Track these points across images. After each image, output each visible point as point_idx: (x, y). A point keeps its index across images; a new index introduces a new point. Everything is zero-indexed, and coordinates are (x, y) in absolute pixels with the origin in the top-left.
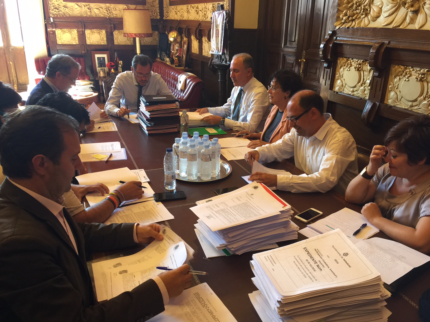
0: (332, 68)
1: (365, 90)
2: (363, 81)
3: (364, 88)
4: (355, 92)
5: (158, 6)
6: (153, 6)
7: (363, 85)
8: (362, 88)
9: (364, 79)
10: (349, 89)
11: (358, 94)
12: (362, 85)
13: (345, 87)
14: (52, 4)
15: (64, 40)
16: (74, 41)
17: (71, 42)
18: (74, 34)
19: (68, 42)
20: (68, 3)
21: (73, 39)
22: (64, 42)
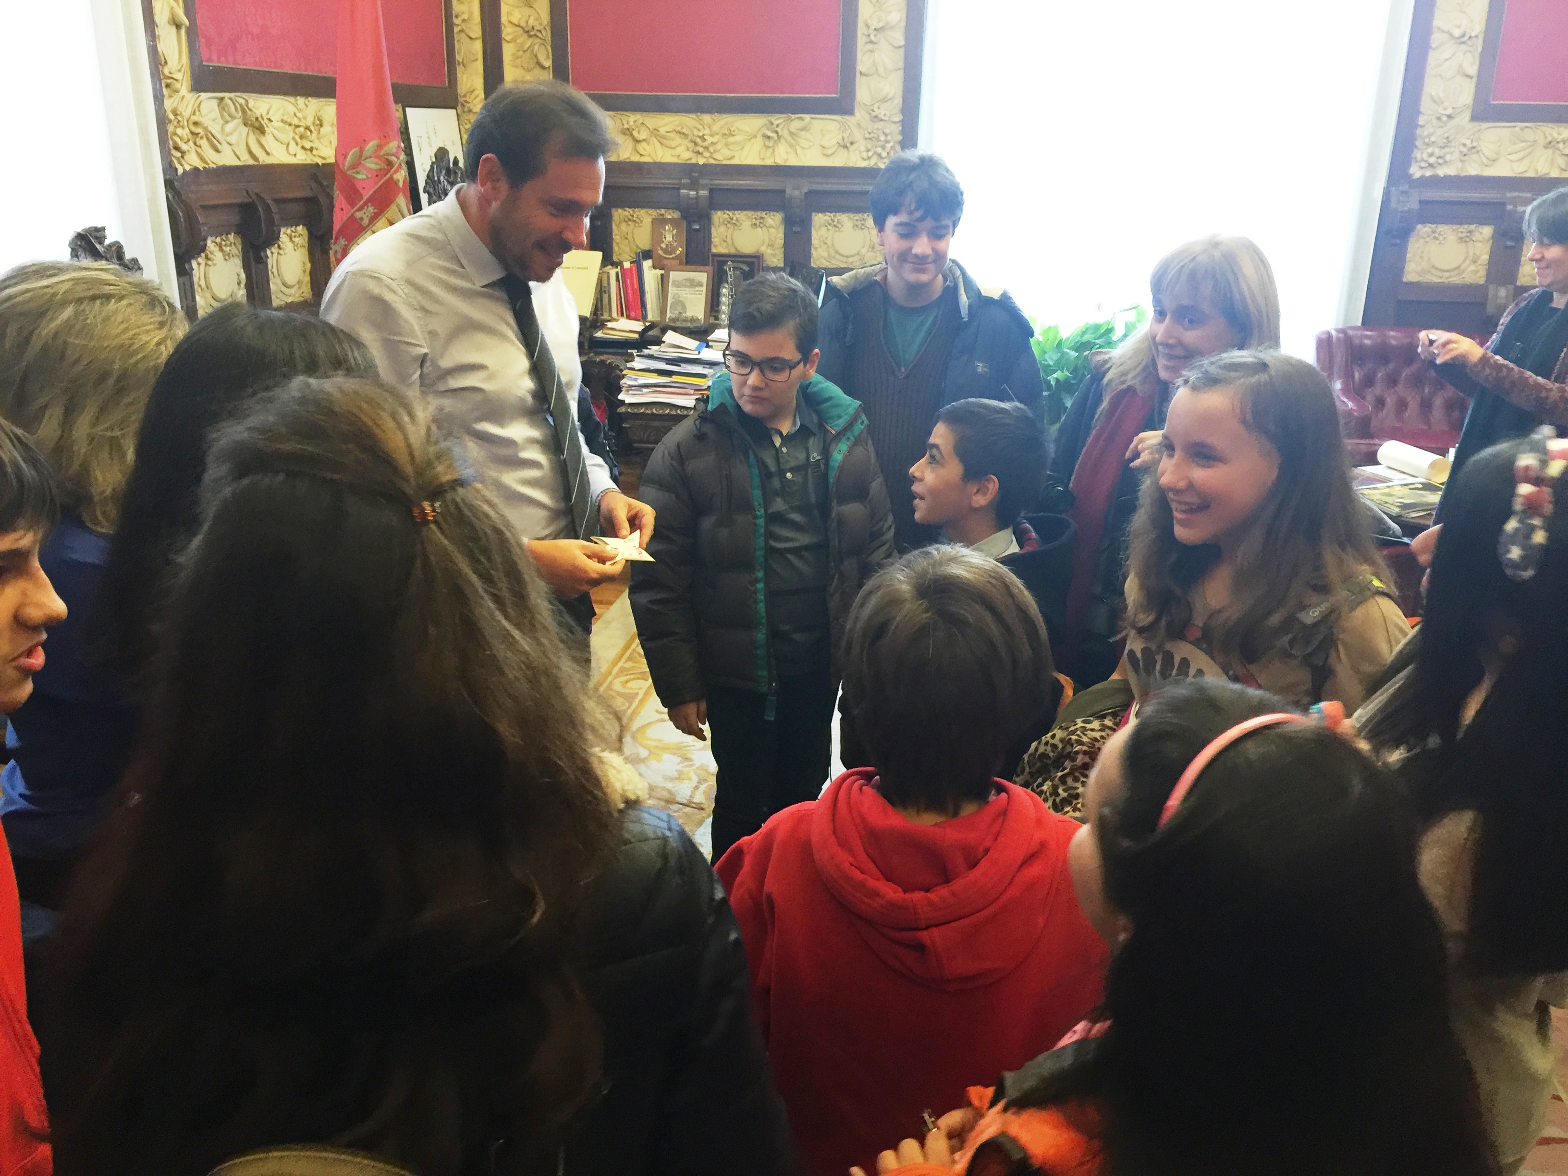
14: (1426, 133)
15: (1433, 267)
16: (1473, 268)
17: (1456, 272)
18: (1479, 245)
19: (1448, 271)
20: (1485, 125)
21: (1467, 262)
22: (1433, 270)
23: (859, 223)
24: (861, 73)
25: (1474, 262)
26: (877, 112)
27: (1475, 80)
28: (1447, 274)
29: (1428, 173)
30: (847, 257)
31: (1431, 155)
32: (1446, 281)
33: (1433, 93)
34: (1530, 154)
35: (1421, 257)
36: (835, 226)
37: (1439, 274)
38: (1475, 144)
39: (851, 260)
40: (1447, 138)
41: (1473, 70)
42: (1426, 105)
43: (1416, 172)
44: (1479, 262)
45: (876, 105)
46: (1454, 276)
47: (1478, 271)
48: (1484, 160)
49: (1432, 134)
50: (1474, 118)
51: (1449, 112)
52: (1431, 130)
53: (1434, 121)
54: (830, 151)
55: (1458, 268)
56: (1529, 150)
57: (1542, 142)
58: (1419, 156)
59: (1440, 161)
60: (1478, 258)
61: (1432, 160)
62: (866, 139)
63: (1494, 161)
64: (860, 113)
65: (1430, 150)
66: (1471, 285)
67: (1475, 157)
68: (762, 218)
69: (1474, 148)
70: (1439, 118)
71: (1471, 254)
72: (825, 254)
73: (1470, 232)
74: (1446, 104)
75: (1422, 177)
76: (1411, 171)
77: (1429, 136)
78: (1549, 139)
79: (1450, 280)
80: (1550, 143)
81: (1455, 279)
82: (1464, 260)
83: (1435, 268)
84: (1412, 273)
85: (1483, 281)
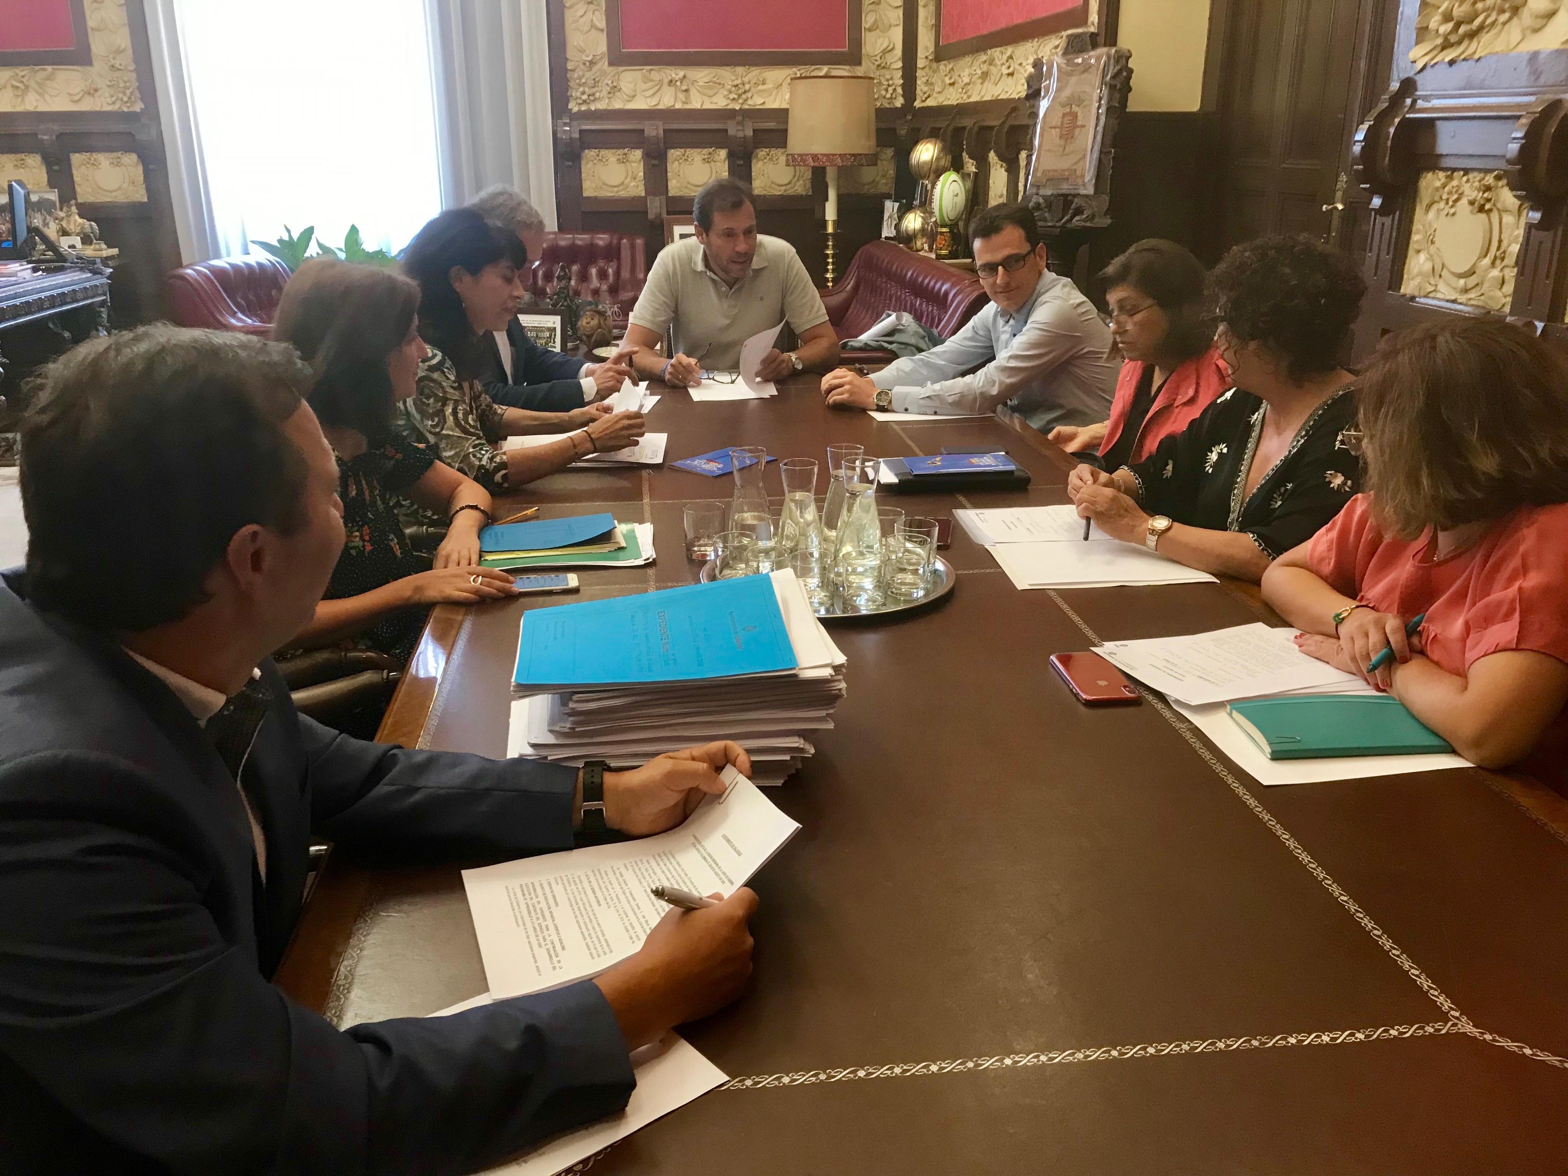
0: (1398, 213)
1: (1503, 282)
2: (1498, 249)
3: (1501, 274)
4: (1473, 290)
5: (900, 64)
6: (884, 68)
7: (1498, 262)
8: (1495, 273)
9: (1500, 241)
10: (1454, 281)
11: (1482, 298)
12: (1493, 264)
13: (1440, 276)
14: (576, 75)
15: (604, 184)
16: (633, 184)
17: (622, 187)
18: (634, 165)
19: (616, 187)
20: (621, 69)
21: (628, 179)
22: (604, 186)
23: (115, 161)
24: (93, 29)
25: (634, 178)
26: (113, 62)
27: (605, 32)
28: (616, 189)
29: (583, 108)
30: (111, 192)
31: (583, 93)
32: (618, 195)
33: (575, 44)
34: (657, 91)
35: (593, 176)
36: (93, 164)
37: (610, 189)
38: (615, 84)
39: (114, 194)
40: (594, 79)
41: (603, 24)
42: (571, 53)
43: (573, 106)
44: (637, 179)
45: (111, 56)
46: (622, 191)
47: (638, 187)
48: (625, 97)
49: (583, 76)
50: (611, 64)
51: (590, 58)
52: (581, 73)
53: (582, 66)
54: (77, 98)
55: (622, 183)
56: (657, 87)
57: (666, 81)
58: (574, 94)
59: (592, 98)
60: (637, 175)
61: (584, 97)
62: (109, 86)
63: (634, 96)
64: (98, 66)
65: (581, 89)
66: (635, 197)
67: (617, 94)
68: (22, 160)
69: (615, 87)
70: (585, 64)
71: (630, 173)
72: (90, 190)
73: (625, 154)
74: (587, 52)
75: (579, 111)
76: (570, 107)
77: (580, 78)
78: (670, 78)
79: (620, 193)
80: (671, 81)
81: (623, 194)
82: (626, 178)
83: (607, 185)
84: (590, 189)
85: (643, 194)
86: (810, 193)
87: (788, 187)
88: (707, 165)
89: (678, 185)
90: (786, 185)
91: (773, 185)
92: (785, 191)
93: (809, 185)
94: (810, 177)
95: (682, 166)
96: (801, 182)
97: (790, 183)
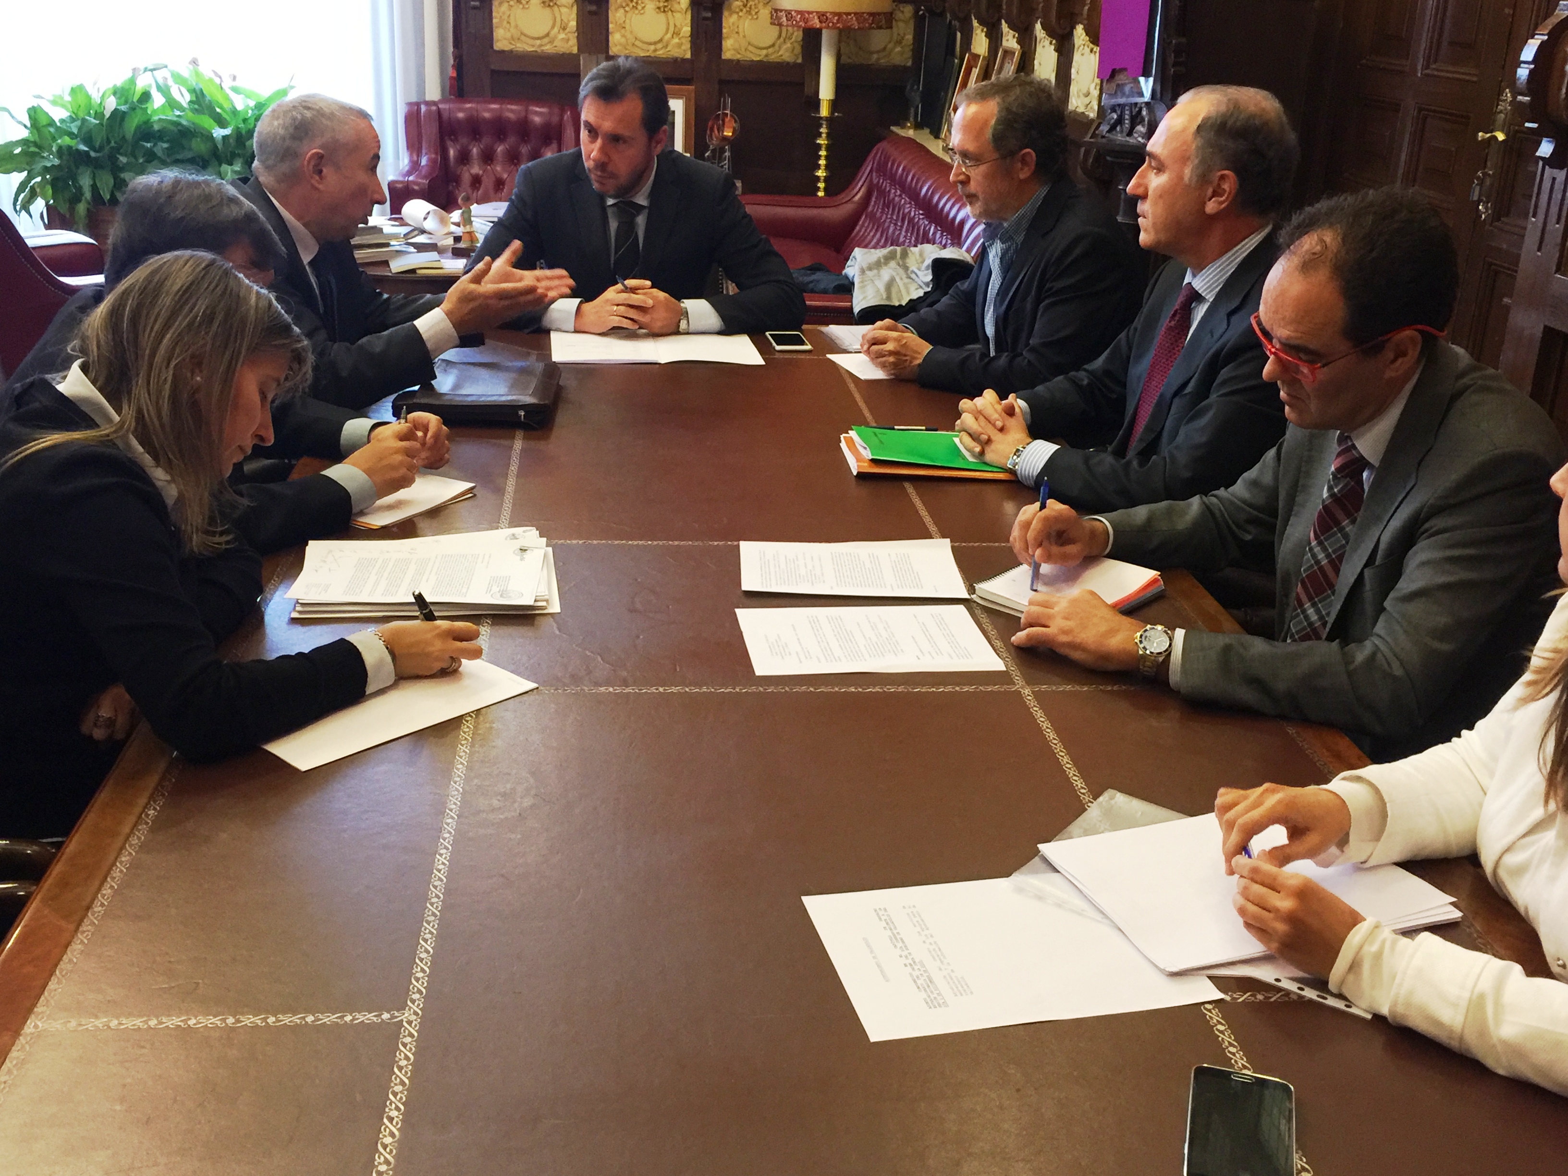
15: (522, 33)
16: (562, 36)
17: (546, 40)
18: (564, 10)
19: (538, 38)
21: (556, 30)
22: (523, 38)
25: (564, 29)
28: (538, 42)
32: (539, 50)
35: (508, 22)
37: (531, 42)
44: (568, 30)
46: (546, 45)
47: (568, 40)
55: (547, 35)
60: (567, 25)
66: (563, 54)
71: (558, 21)
79: (544, 48)
81: (548, 48)
82: (553, 27)
83: (525, 35)
84: (502, 40)
85: (575, 50)
86: (800, 61)
87: (771, 50)
88: (662, 16)
89: (623, 40)
90: (770, 47)
91: (750, 48)
92: (767, 56)
93: (798, 49)
94: (800, 38)
95: (629, 15)
96: (789, 45)
97: (773, 45)
